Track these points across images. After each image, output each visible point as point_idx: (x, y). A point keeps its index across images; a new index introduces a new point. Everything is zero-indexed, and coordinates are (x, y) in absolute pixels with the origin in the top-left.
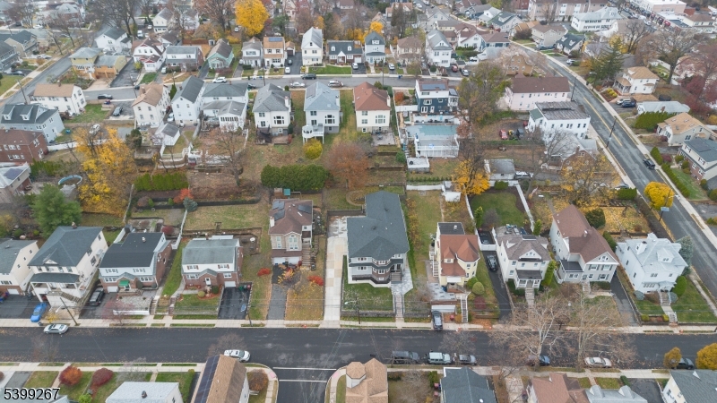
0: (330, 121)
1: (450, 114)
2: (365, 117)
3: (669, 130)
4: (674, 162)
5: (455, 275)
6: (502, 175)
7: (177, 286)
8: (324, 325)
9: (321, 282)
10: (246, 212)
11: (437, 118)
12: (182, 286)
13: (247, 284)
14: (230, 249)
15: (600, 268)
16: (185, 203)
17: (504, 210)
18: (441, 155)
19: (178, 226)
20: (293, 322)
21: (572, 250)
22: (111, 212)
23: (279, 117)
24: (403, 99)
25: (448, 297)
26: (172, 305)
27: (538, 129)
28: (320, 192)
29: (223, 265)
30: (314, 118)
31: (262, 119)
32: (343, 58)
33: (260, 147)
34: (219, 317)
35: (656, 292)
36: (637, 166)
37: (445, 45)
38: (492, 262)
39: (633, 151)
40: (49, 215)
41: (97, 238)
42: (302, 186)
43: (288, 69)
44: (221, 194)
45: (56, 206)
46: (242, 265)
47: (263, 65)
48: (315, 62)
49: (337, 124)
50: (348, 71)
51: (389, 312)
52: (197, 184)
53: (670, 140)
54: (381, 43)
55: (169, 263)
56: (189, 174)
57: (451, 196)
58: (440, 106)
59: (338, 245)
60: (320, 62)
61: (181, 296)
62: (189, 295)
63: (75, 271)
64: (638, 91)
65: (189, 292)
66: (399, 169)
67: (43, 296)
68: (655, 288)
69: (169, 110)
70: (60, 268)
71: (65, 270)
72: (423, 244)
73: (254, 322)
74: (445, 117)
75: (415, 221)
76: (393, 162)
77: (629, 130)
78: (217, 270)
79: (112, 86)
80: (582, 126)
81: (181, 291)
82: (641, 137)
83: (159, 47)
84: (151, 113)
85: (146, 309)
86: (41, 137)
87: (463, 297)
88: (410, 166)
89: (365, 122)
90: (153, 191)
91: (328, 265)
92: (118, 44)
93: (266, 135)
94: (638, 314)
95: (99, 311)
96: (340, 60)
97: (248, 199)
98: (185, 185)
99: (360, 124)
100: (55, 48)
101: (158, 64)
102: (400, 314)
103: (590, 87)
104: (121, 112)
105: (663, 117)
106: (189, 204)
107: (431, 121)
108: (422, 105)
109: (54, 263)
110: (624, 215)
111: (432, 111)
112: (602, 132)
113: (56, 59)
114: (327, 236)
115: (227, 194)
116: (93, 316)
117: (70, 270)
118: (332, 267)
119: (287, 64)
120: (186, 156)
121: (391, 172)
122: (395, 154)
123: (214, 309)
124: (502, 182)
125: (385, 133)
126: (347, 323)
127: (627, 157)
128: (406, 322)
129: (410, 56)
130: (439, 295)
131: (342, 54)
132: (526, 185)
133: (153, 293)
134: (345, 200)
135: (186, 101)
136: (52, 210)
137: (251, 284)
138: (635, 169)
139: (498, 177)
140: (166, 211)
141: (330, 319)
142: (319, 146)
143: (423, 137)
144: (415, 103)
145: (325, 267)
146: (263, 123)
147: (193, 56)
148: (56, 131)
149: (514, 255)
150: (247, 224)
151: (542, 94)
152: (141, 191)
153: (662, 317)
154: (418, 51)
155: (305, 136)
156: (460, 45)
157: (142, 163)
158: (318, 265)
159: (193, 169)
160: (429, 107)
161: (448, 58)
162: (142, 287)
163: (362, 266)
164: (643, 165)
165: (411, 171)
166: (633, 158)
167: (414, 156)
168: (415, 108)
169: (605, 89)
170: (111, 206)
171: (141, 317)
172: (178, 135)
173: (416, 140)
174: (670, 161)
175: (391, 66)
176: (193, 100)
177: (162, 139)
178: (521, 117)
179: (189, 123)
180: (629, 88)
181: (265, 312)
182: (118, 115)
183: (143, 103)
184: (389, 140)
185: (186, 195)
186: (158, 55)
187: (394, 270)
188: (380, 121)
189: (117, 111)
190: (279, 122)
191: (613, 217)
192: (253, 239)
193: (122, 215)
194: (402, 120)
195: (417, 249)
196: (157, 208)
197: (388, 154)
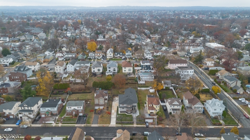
0: (114, 71)
1: (151, 70)
2: (125, 69)
3: (219, 74)
4: (222, 83)
5: (152, 110)
6: (168, 85)
7: (64, 115)
8: (110, 126)
9: (110, 113)
10: (87, 95)
11: (147, 71)
12: (66, 115)
13: (86, 114)
14: (82, 103)
15: (198, 108)
16: (68, 92)
17: (169, 95)
18: (149, 80)
19: (66, 99)
20: (100, 125)
21: (189, 103)
22: (45, 95)
23: (99, 69)
24: (137, 66)
25: (150, 117)
26: (62, 120)
27: (178, 73)
28: (111, 90)
29: (79, 107)
30: (109, 69)
31: (94, 70)
32: (119, 56)
33: (93, 78)
34: (77, 123)
35: (217, 116)
36: (210, 84)
37: (150, 53)
38: (165, 108)
39: (209, 80)
40: (26, 93)
41: (40, 101)
42: (105, 88)
43: (102, 59)
44: (80, 90)
45: (29, 91)
46: (85, 109)
47: (95, 58)
48: (111, 57)
49: (116, 71)
50: (121, 60)
51: (132, 122)
52: (72, 88)
53: (220, 77)
54: (130, 52)
55: (62, 109)
56: (70, 85)
57: (152, 91)
58: (148, 67)
59: (116, 104)
60: (112, 57)
61: (65, 117)
62: (68, 117)
63: (33, 108)
64: (209, 65)
65: (68, 116)
66: (136, 83)
67: (21, 117)
68: (217, 115)
69: (66, 69)
70: (28, 108)
71: (29, 108)
72: (143, 103)
73: (88, 125)
74: (150, 71)
75: (140, 97)
76: (134, 82)
77: (207, 75)
78: (77, 109)
79: (48, 64)
80: (191, 72)
81: (65, 116)
82: (211, 77)
83: (64, 54)
84: (60, 69)
85: (53, 121)
86: (26, 75)
87: (155, 117)
88: (139, 83)
89: (125, 71)
90: (58, 89)
91: (112, 109)
92: (51, 53)
93: (95, 74)
94: (212, 122)
95: (38, 122)
96: (118, 57)
97: (88, 91)
98: (69, 87)
99: (123, 72)
100: (32, 56)
101: (63, 58)
102: (135, 123)
103: (195, 64)
104: (51, 70)
105: (217, 71)
106: (70, 92)
107: (145, 72)
108: (142, 67)
109: (26, 106)
110: (206, 96)
111: (146, 69)
112: (199, 75)
113: (32, 58)
114: (112, 101)
115: (81, 90)
116: (36, 124)
117: (31, 109)
118: (114, 109)
119: (102, 58)
120: (70, 80)
121: (133, 85)
122: (134, 79)
123: (75, 121)
124: (168, 87)
125: (131, 74)
126: (118, 125)
127: (207, 82)
128: (137, 125)
129: (139, 56)
130: (147, 116)
131: (119, 55)
132: (175, 88)
133: (56, 116)
134: (118, 92)
135: (71, 65)
136: (27, 91)
137: (87, 114)
138: (209, 85)
139: (166, 86)
140: (62, 95)
141: (112, 124)
142: (111, 77)
143: (143, 75)
144: (140, 67)
145: (111, 109)
146: (94, 71)
147: (74, 56)
148: (30, 74)
149: (171, 104)
150: (87, 98)
151: (179, 64)
152: (55, 89)
153: (220, 123)
154: (142, 55)
155: (107, 74)
156: (155, 55)
157: (56, 81)
158: (109, 109)
159: (72, 83)
160: (145, 67)
161: (151, 56)
162: (52, 115)
163: (123, 108)
164: (212, 84)
165: (139, 84)
166: (209, 82)
167: (140, 80)
168: (140, 68)
169: (199, 65)
170: (45, 94)
171: (51, 124)
172: (67, 75)
173: (141, 76)
174: (220, 83)
175: (134, 58)
176: (73, 65)
177: (63, 75)
178: (173, 71)
179: (71, 72)
180: (206, 64)
181: (91, 122)
182: (50, 70)
183: (58, 66)
184: (133, 76)
185: (69, 90)
186: (63, 56)
187: (133, 110)
188: (130, 71)
189: (49, 69)
190: (99, 71)
191: (203, 97)
192: (89, 102)
193: (48, 96)
194: (136, 71)
195: (141, 105)
196: (59, 94)
197: (132, 79)
